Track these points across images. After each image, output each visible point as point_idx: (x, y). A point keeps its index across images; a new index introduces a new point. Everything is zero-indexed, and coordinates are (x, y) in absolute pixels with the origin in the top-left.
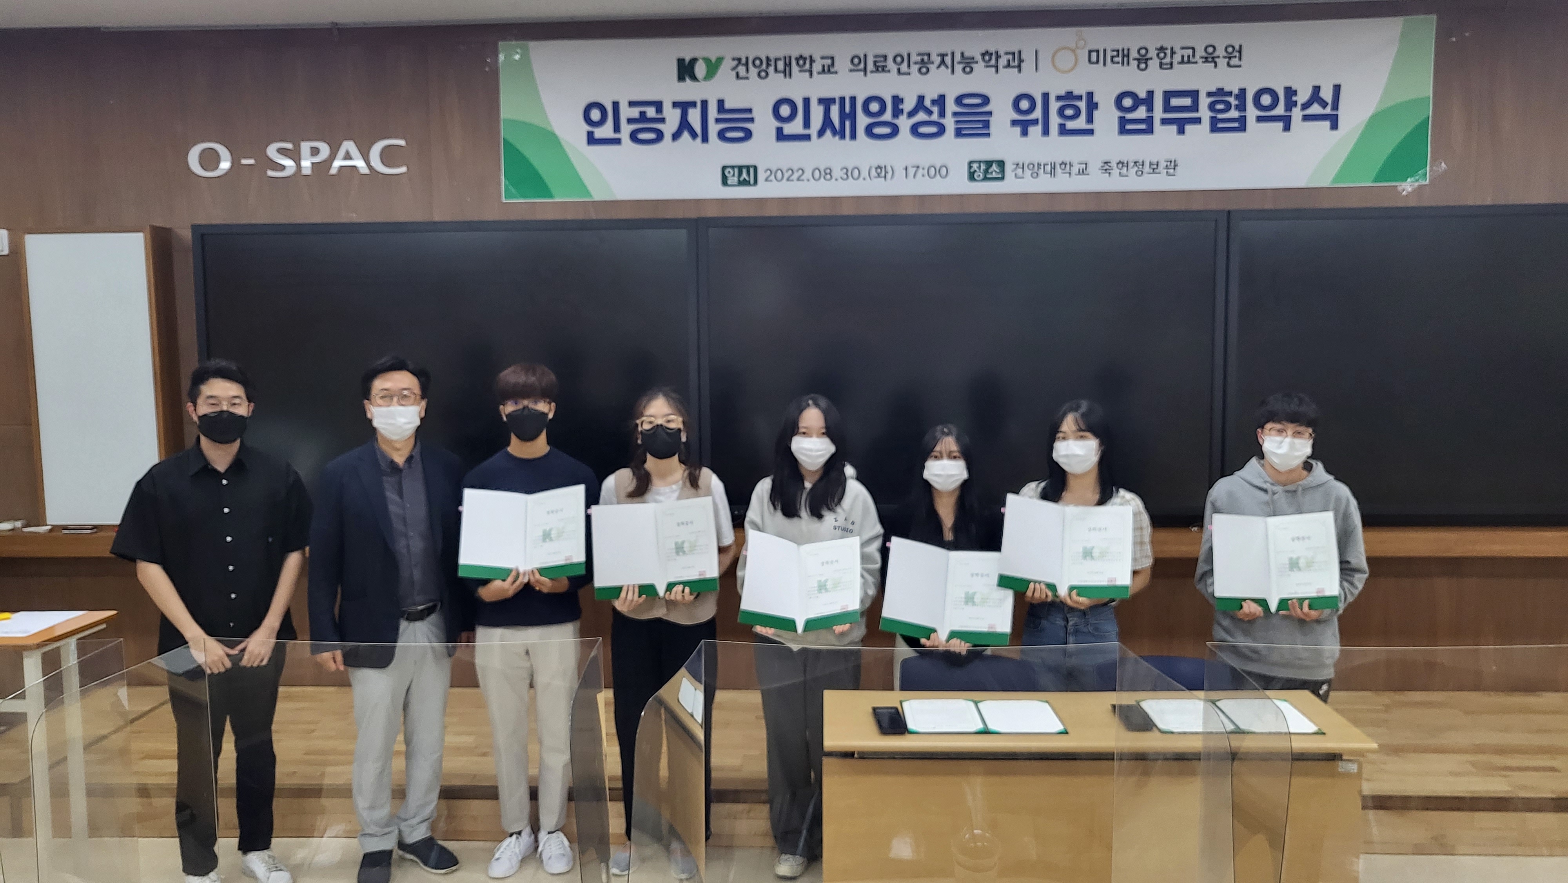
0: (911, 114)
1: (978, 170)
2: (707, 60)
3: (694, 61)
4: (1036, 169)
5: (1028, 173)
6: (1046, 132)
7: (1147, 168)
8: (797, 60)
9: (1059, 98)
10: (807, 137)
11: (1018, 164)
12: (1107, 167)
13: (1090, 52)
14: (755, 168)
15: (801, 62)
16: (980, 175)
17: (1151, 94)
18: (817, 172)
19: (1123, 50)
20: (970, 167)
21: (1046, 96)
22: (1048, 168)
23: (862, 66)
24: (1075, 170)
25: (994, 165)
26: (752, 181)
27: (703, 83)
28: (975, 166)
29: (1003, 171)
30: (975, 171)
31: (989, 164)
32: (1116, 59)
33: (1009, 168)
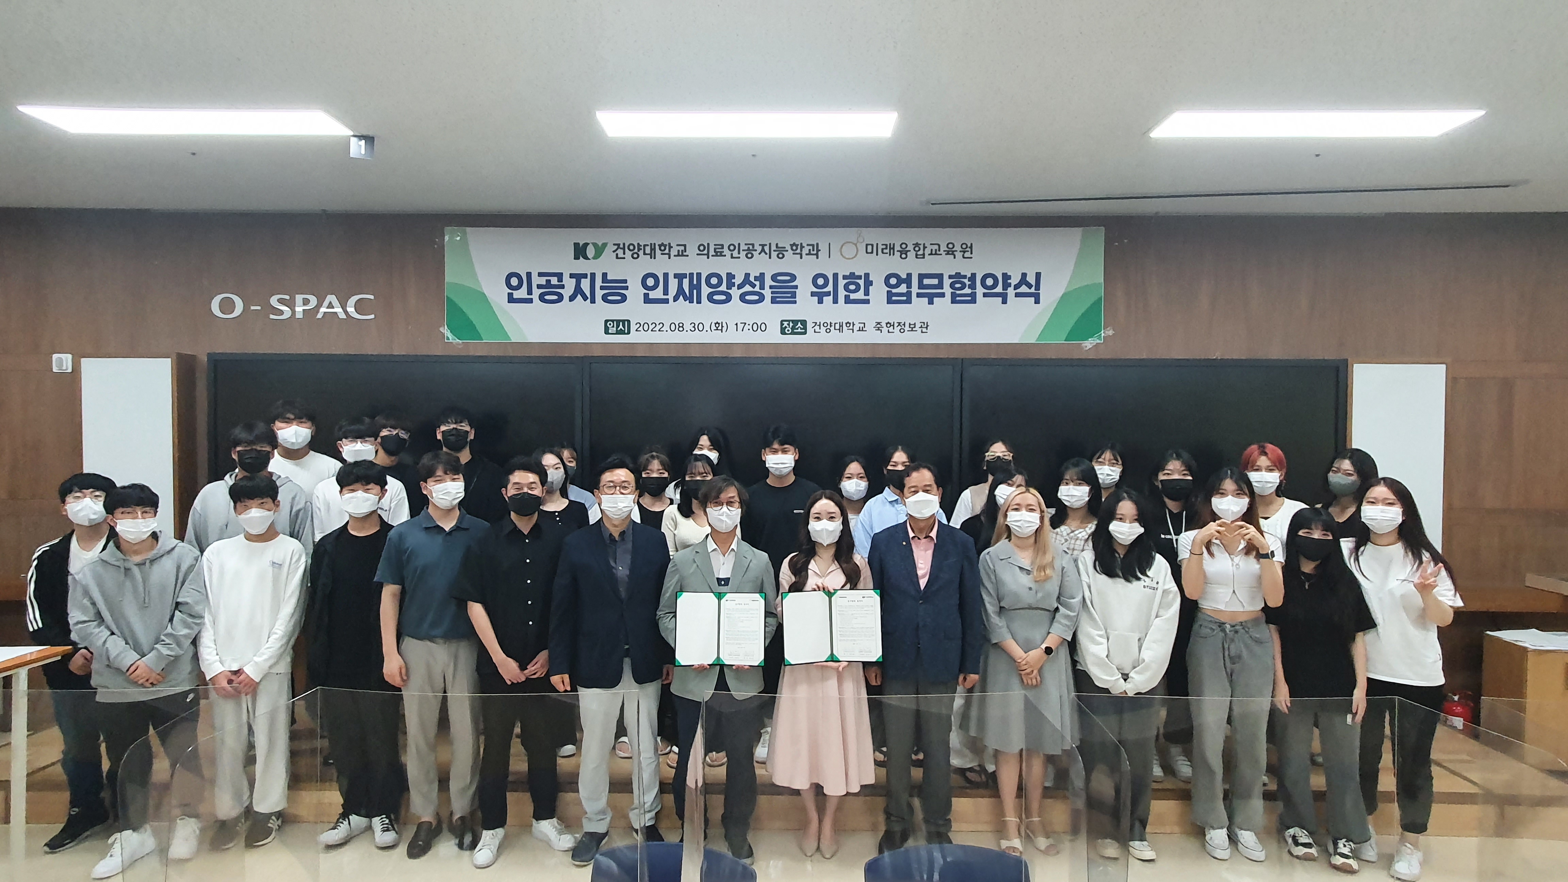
0: (740, 287)
1: (788, 326)
2: (595, 245)
3: (586, 245)
4: (829, 327)
5: (823, 329)
6: (835, 301)
7: (907, 328)
8: (660, 246)
9: (845, 277)
10: (666, 301)
11: (816, 323)
12: (879, 326)
13: (867, 245)
14: (629, 321)
15: (663, 248)
16: (788, 330)
17: (909, 275)
18: (673, 325)
19: (890, 244)
20: (782, 324)
21: (835, 276)
22: (837, 326)
23: (705, 252)
24: (856, 328)
25: (799, 323)
26: (626, 332)
27: (592, 260)
28: (786, 324)
29: (805, 328)
30: (786, 327)
31: (795, 322)
32: (885, 251)
33: (809, 326)
